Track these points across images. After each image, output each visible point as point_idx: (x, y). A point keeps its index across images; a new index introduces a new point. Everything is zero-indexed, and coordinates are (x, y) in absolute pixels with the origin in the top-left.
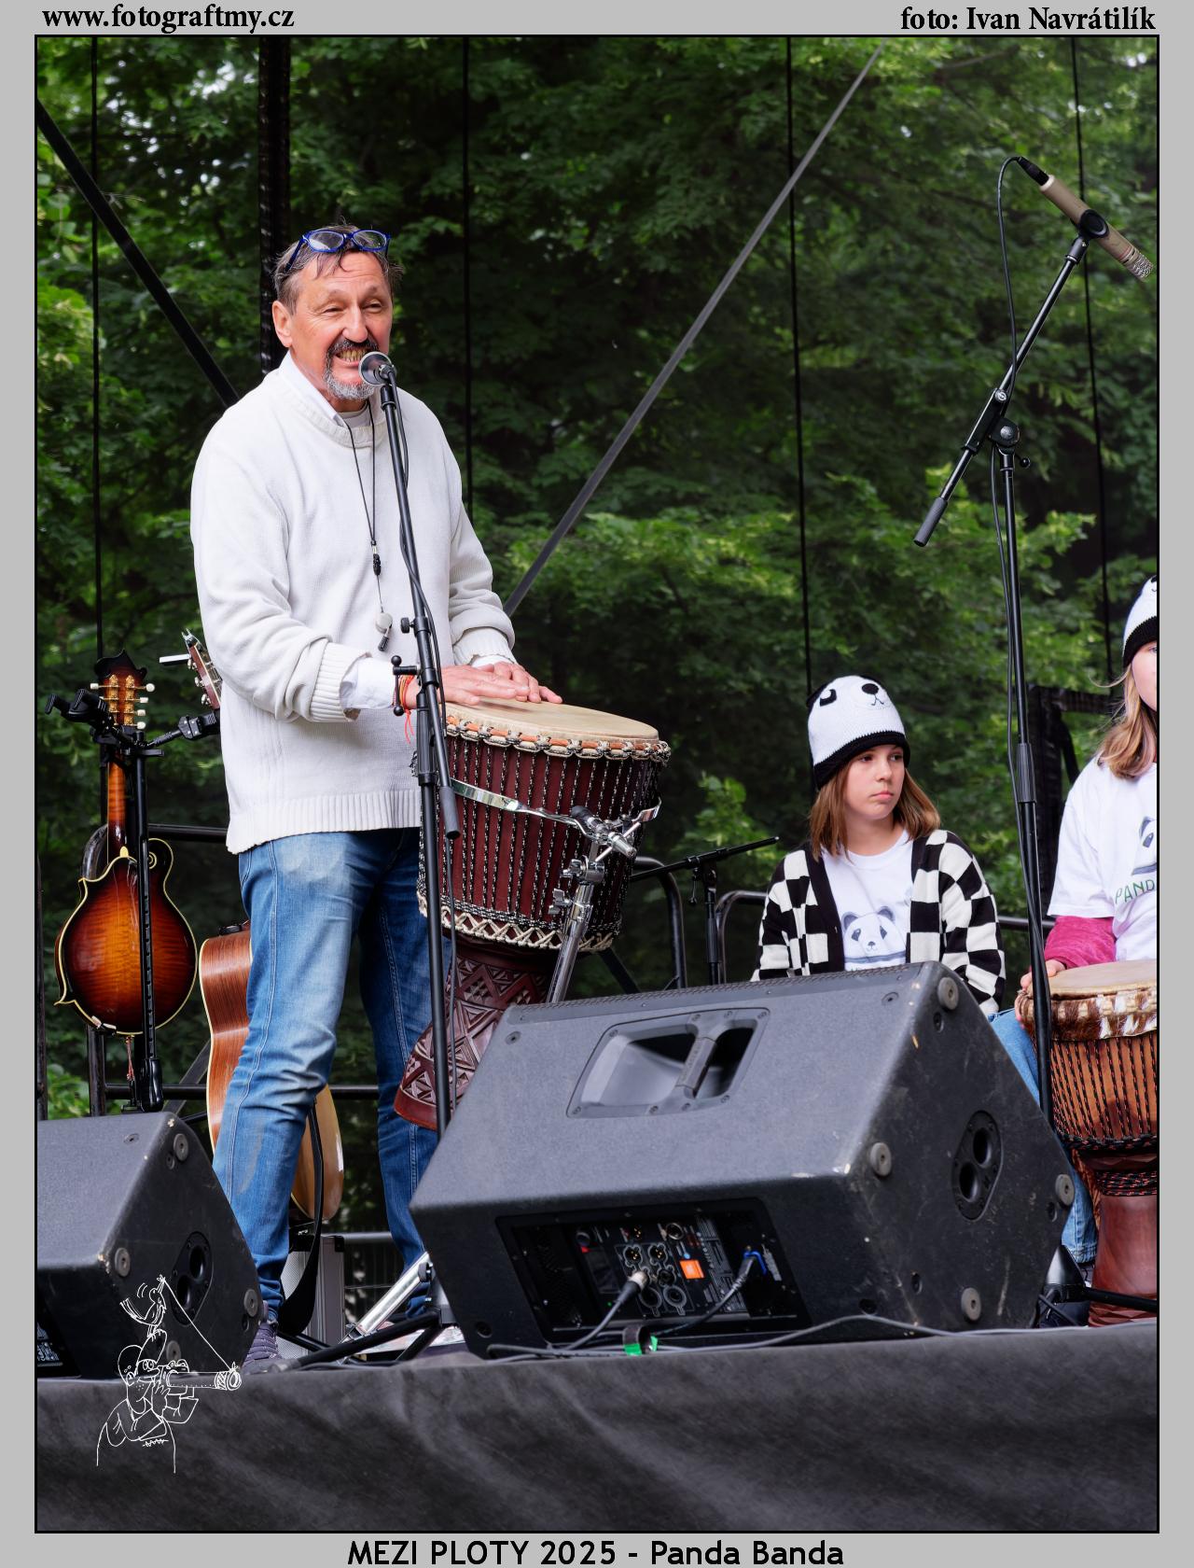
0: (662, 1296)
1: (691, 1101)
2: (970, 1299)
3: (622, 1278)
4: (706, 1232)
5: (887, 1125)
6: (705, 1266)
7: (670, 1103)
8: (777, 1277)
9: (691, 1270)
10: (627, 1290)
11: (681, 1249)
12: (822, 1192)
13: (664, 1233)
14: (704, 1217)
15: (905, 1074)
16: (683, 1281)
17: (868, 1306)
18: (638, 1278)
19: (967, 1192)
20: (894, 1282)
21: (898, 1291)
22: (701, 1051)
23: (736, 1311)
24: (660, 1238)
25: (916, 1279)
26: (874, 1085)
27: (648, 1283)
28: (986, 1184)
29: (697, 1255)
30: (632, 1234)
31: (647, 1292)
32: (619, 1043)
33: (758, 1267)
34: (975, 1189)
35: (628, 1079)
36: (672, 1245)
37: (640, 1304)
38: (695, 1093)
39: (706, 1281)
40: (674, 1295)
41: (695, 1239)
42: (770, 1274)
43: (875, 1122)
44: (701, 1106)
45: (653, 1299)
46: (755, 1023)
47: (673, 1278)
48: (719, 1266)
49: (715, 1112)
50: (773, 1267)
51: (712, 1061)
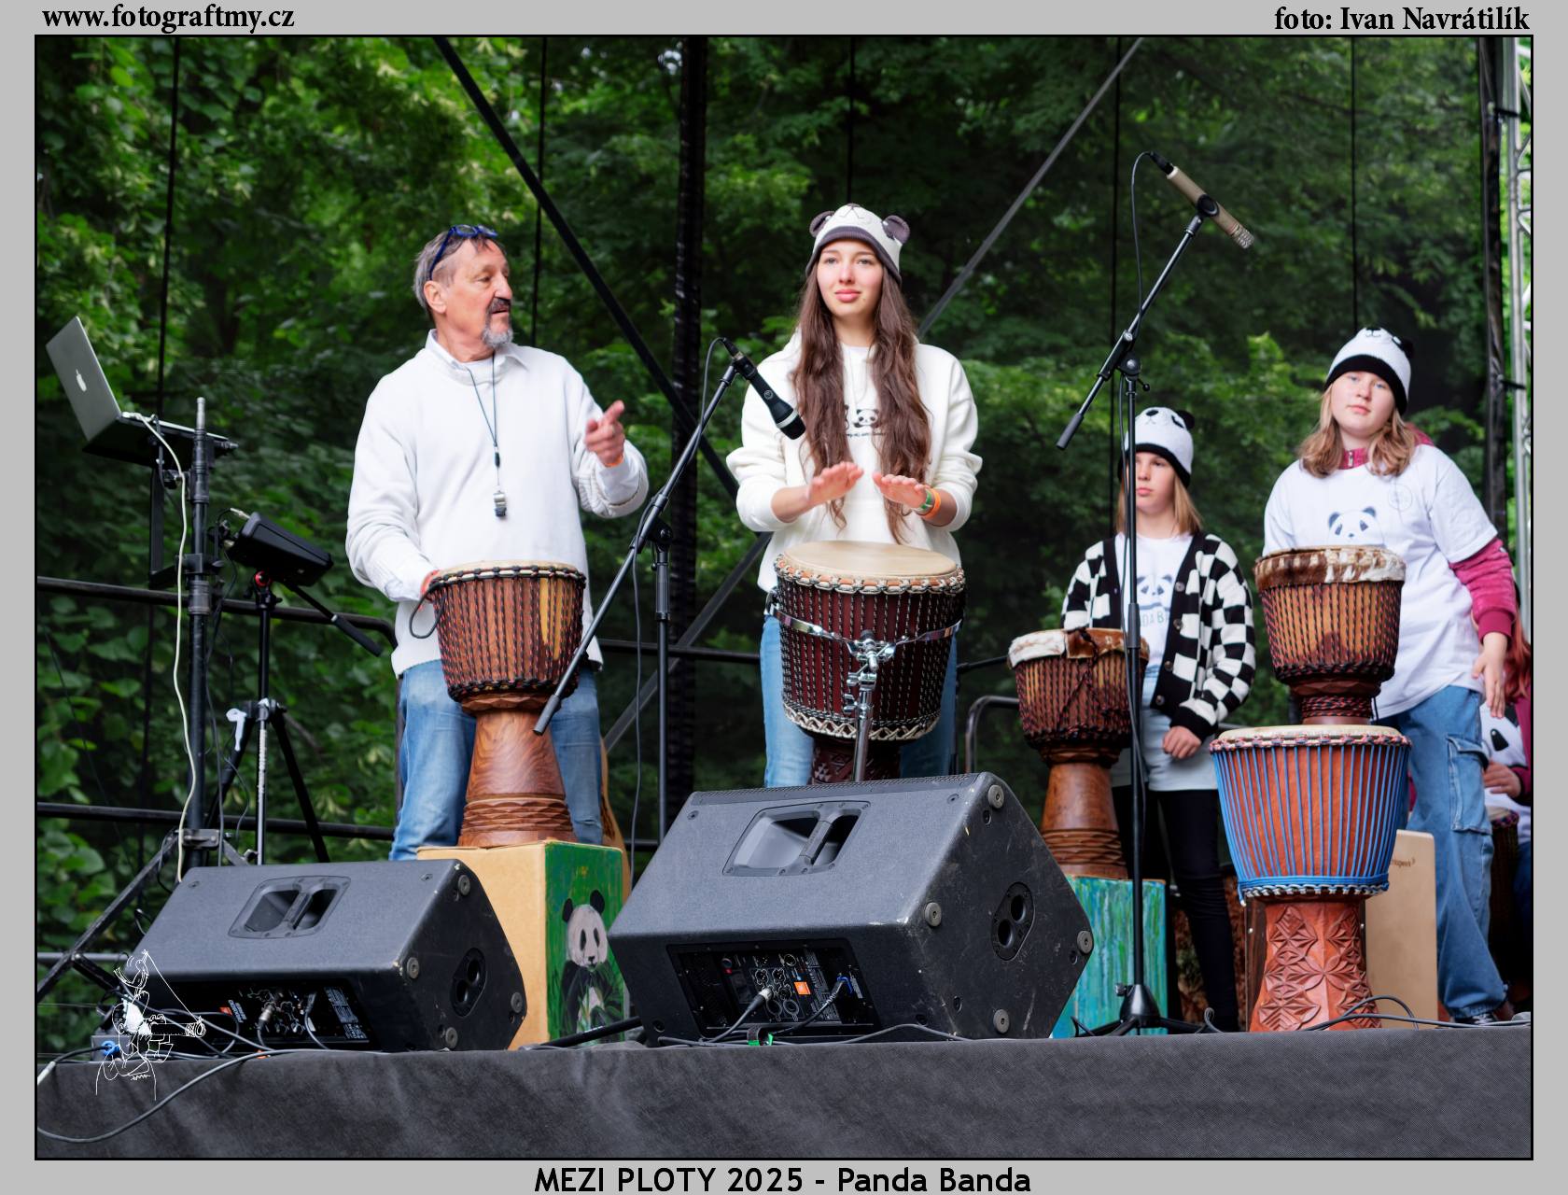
0: (783, 1007)
1: (809, 867)
2: (1000, 1018)
3: (755, 992)
4: (812, 962)
5: (940, 890)
6: (811, 986)
7: (794, 869)
8: (860, 996)
9: (802, 988)
10: (756, 1001)
11: (795, 973)
12: (889, 935)
13: (783, 961)
14: (810, 950)
15: (956, 854)
16: (797, 996)
17: (921, 1019)
18: (765, 993)
19: (1004, 941)
20: (940, 1003)
21: (942, 1009)
22: (821, 830)
23: (832, 1019)
24: (780, 965)
25: (957, 1002)
26: (933, 860)
27: (772, 997)
28: (1020, 935)
29: (806, 978)
30: (761, 961)
31: (772, 1003)
32: (765, 824)
33: (845, 987)
34: (1011, 939)
35: (771, 848)
36: (789, 970)
37: (765, 1012)
38: (813, 862)
39: (812, 997)
40: (790, 1006)
41: (804, 967)
42: (855, 994)
43: (930, 887)
44: (815, 871)
45: (776, 1009)
46: (859, 812)
47: (790, 994)
48: (821, 987)
49: (824, 877)
50: (857, 989)
51: (829, 837)
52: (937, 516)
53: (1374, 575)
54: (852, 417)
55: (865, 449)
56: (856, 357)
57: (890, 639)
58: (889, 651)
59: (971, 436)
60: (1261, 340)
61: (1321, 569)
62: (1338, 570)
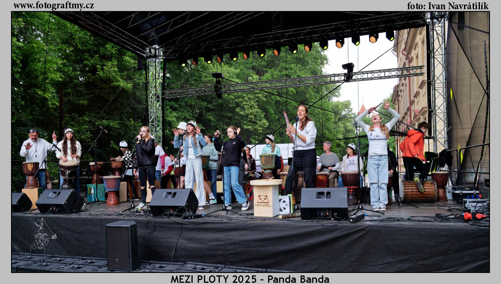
2: (74, 212)
5: (67, 200)
7: (54, 198)
9: (54, 209)
12: (62, 205)
14: (55, 206)
15: (69, 196)
19: (74, 203)
22: (57, 194)
23: (58, 212)
24: (52, 207)
25: (69, 210)
26: (67, 197)
27: (51, 210)
28: (76, 202)
30: (50, 206)
32: (52, 193)
33: (58, 209)
35: (52, 195)
46: (61, 192)
48: (56, 209)
49: (57, 198)
50: (60, 209)
52: (77, 157)
53: (121, 160)
54: (68, 148)
55: (69, 151)
56: (69, 142)
57: (70, 171)
58: (69, 172)
59: (81, 149)
60: (131, 119)
61: (116, 160)
62: (117, 160)
